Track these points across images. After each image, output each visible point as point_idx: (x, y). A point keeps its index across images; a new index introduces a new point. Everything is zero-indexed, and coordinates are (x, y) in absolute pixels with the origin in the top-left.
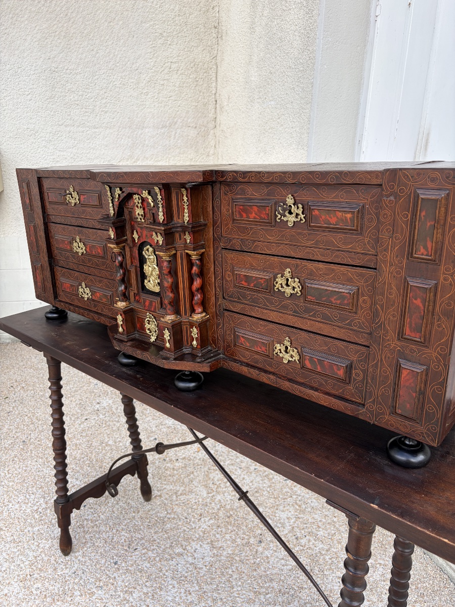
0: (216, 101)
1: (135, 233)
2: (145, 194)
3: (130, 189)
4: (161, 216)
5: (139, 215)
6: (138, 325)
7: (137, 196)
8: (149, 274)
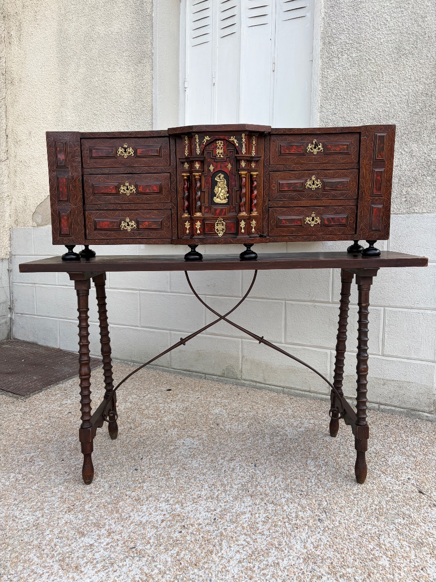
0: (7, 136)
1: (211, 166)
2: (232, 139)
3: (217, 137)
4: (244, 151)
5: (219, 153)
6: (206, 230)
7: (220, 142)
8: (219, 192)
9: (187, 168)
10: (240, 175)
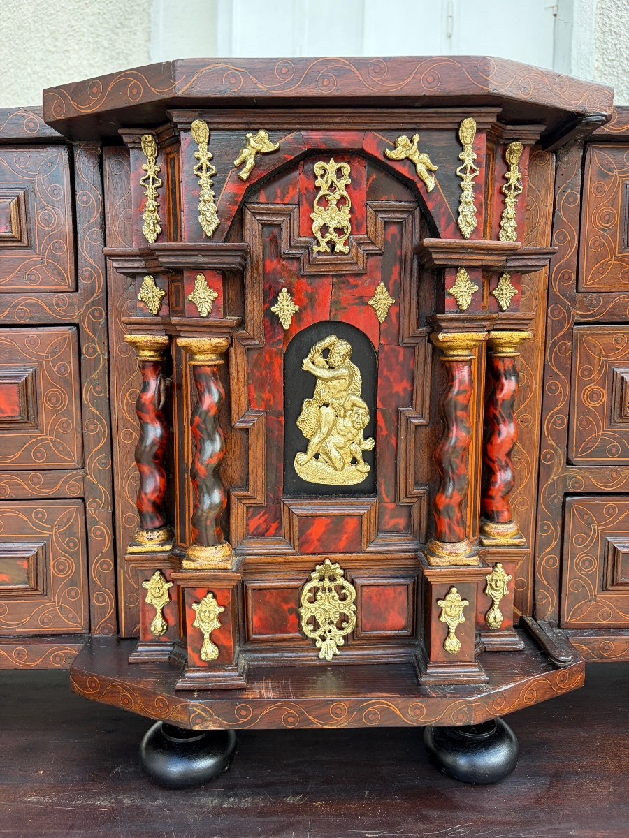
1: (284, 296)
2: (405, 148)
3: (316, 137)
4: (468, 218)
5: (324, 229)
6: (254, 620)
7: (332, 166)
8: (324, 430)
9: (154, 306)
10: (439, 352)
